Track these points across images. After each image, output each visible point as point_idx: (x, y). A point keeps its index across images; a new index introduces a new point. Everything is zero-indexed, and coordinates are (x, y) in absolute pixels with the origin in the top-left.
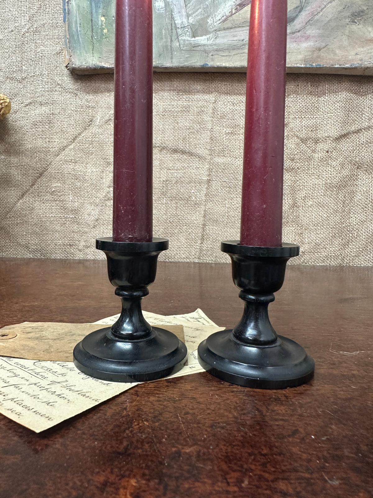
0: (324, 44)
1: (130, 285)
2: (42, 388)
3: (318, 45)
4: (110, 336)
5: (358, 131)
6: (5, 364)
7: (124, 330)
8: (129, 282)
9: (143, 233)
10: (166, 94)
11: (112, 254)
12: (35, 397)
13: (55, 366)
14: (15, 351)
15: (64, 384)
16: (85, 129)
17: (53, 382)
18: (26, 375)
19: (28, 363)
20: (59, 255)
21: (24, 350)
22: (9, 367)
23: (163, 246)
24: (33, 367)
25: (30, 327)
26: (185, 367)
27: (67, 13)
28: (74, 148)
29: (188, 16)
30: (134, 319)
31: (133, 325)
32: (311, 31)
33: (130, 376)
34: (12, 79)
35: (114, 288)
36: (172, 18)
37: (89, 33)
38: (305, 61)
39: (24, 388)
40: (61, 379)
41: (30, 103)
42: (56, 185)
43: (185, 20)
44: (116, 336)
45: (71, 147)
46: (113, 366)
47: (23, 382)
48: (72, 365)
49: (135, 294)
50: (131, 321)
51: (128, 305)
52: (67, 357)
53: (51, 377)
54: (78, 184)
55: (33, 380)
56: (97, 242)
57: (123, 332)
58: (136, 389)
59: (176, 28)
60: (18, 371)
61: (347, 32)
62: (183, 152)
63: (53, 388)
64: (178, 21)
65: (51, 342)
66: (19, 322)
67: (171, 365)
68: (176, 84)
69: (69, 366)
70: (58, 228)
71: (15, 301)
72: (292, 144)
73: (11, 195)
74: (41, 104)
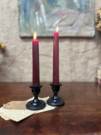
1: (36, 93)
2: (17, 115)
3: (78, 31)
10: (43, 42)
12: (16, 116)
14: (11, 108)
16: (24, 50)
17: (19, 114)
21: (13, 107)
22: (11, 111)
24: (15, 111)
29: (48, 24)
30: (36, 99)
32: (77, 28)
36: (44, 25)
38: (75, 35)
39: (14, 115)
40: (20, 113)
49: (36, 95)
53: (19, 113)
54: (23, 64)
55: (16, 113)
59: (45, 27)
60: (13, 112)
61: (85, 28)
66: (11, 101)
68: (46, 40)
70: (18, 74)
71: (10, 95)
72: (73, 53)
73: (6, 67)
74: (13, 45)
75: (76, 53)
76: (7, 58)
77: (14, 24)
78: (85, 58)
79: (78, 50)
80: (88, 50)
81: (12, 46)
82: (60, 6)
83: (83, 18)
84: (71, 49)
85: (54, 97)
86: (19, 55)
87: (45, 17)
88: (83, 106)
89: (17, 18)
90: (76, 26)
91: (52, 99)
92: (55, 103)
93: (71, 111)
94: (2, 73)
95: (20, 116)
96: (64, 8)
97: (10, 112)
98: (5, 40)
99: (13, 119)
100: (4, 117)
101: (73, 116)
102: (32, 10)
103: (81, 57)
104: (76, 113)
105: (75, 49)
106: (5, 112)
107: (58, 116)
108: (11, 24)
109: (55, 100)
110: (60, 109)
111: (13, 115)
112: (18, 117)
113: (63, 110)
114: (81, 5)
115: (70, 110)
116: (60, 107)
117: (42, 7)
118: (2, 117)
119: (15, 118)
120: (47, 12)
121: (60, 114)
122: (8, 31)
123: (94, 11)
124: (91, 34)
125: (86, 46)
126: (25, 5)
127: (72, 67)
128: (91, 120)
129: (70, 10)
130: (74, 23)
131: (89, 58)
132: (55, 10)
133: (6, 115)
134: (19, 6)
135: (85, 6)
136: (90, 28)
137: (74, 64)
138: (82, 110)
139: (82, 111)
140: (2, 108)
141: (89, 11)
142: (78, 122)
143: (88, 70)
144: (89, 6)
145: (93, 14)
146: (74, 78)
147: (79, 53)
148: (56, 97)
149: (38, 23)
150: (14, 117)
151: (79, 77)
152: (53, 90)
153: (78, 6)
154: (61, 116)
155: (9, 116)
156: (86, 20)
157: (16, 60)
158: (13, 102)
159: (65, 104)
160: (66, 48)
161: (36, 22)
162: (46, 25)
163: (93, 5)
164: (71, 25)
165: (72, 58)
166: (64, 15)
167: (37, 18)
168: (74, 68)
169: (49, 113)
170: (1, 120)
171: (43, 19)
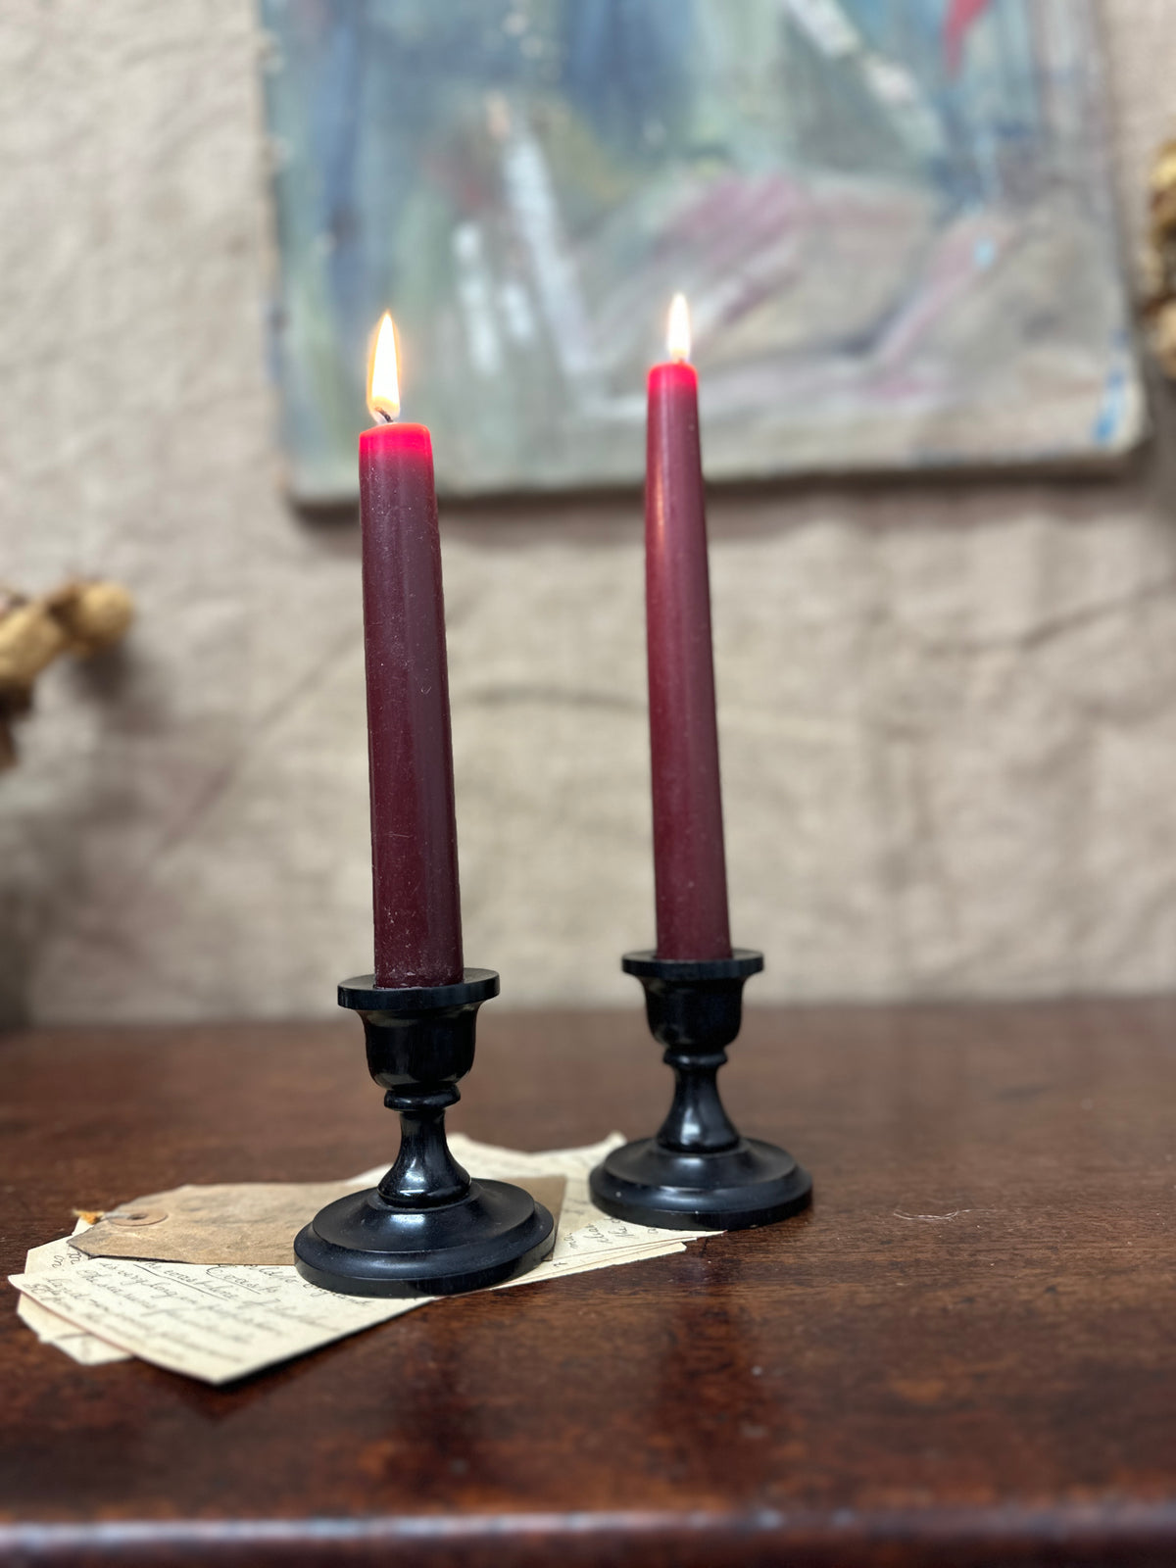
0: (959, 402)
1: (413, 1081)
2: (224, 1314)
4: (376, 1202)
6: (143, 1275)
7: (406, 1186)
8: (413, 1075)
9: (437, 965)
11: (374, 1016)
12: (211, 1329)
13: (254, 1275)
14: (164, 1247)
15: (272, 1306)
16: (335, 657)
17: (248, 1304)
18: (192, 1294)
19: (196, 1271)
21: (185, 1245)
22: (154, 1280)
23: (490, 988)
24: (206, 1278)
25: (197, 1198)
26: (545, 1264)
27: (278, 362)
29: (597, 348)
30: (427, 1158)
31: (427, 1173)
32: (924, 371)
33: (413, 1284)
35: (382, 1091)
39: (190, 1314)
40: (265, 1297)
44: (388, 1202)
46: (378, 1265)
47: (185, 1304)
48: (292, 1271)
49: (426, 1102)
50: (422, 1164)
51: (413, 1128)
52: (281, 1256)
53: (244, 1294)
55: (208, 1301)
56: (340, 990)
57: (406, 1192)
58: (425, 1310)
60: (174, 1287)
62: (603, 702)
63: (247, 1314)
65: (246, 1228)
66: (172, 1185)
67: (507, 1259)
69: (285, 1274)
72: (904, 664)
73: (138, 846)
75: (936, 651)
76: (146, 749)
77: (225, 376)
78: (1050, 713)
79: (961, 617)
80: (1083, 618)
81: (206, 617)
82: (717, 152)
83: (985, 253)
84: (877, 615)
85: (674, 1121)
86: (278, 711)
87: (555, 272)
88: (1049, 1215)
89: (253, 311)
90: (922, 346)
91: (653, 1146)
92: (682, 1180)
93: (894, 1265)
94: (91, 918)
95: (260, 1326)
96: (762, 165)
97: (136, 1290)
98: (128, 555)
99: (164, 1352)
100: (70, 1330)
101: (914, 1311)
102: (418, 216)
103: (1001, 701)
104: (953, 1283)
105: (918, 609)
106: (85, 1287)
107: (722, 1317)
108: (186, 379)
109: (695, 1149)
110: (751, 1250)
111: (171, 1313)
112: (237, 1339)
113: (789, 1259)
114: (955, 125)
115: (880, 1258)
116: (756, 1232)
118: (47, 1330)
119: (192, 1346)
120: (582, 225)
121: (750, 1298)
122: (160, 452)
123: (1114, 173)
124: (1103, 428)
125: (1052, 571)
126: (341, 167)
127: (905, 821)
128: (1147, 1356)
129: (831, 188)
130: (889, 314)
131: (1096, 711)
132: (672, 198)
133: (89, 1317)
134: (276, 187)
135: (1010, 131)
136: (1080, 363)
137: (920, 787)
138: (1036, 1255)
139: (1029, 1263)
140: (60, 1246)
141: (1055, 181)
142: (979, 1377)
143: (1103, 854)
144: (1047, 132)
145: (1102, 203)
146: (934, 957)
147: (971, 649)
148: (698, 1118)
149: (484, 345)
150: (179, 1340)
151: (999, 945)
152: (669, 1037)
153: (924, 131)
154: (757, 1316)
155: (125, 1327)
156: (1031, 279)
157: (250, 769)
158: (187, 1191)
159: (818, 1207)
160: (817, 607)
161: (463, 339)
162: (577, 360)
163: (1088, 111)
164: (859, 345)
165: (899, 716)
166: (768, 238)
167: (474, 292)
168: (925, 831)
169: (612, 1290)
170: (33, 1358)
171: (535, 298)
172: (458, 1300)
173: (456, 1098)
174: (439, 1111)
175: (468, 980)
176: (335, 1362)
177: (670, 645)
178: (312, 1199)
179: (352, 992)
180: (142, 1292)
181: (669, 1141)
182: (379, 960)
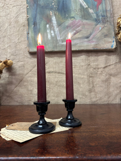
0: (98, 43)
1: (41, 112)
2: (21, 136)
3: (96, 43)
4: (37, 124)
5: (110, 65)
6: (13, 131)
9: (44, 100)
10: (56, 58)
11: (37, 105)
13: (25, 132)
14: (15, 129)
16: (34, 68)
17: (24, 135)
18: (18, 133)
19: (19, 131)
20: (26, 104)
21: (17, 128)
23: (49, 103)
26: (54, 131)
27: (28, 38)
28: (31, 73)
29: (61, 37)
32: (94, 40)
33: (41, 133)
34: (13, 55)
35: (38, 113)
36: (56, 38)
37: (34, 43)
38: (93, 48)
40: (26, 134)
41: (18, 61)
42: (26, 83)
43: (60, 38)
45: (30, 73)
46: (37, 131)
47: (18, 135)
48: (28, 131)
49: (42, 114)
50: (42, 120)
51: (41, 117)
54: (32, 83)
55: (20, 134)
57: (40, 123)
58: (42, 135)
59: (58, 40)
60: (16, 133)
61: (103, 40)
62: (61, 73)
64: (58, 39)
65: (24, 127)
66: (16, 122)
67: (50, 130)
68: (58, 55)
70: (26, 96)
71: (15, 117)
72: (91, 70)
73: (13, 87)
74: (21, 61)
75: (95, 69)
76: (14, 77)
77: (23, 39)
78: (106, 75)
79: (98, 65)
81: (20, 64)
82: (73, 17)
83: (100, 28)
84: (89, 65)
85: (68, 116)
87: (57, 29)
88: (106, 126)
89: (26, 33)
91: (65, 119)
92: (68, 123)
93: (90, 131)
94: (8, 94)
95: (25, 137)
96: (78, 19)
97: (12, 133)
98: (12, 57)
99: (15, 139)
100: (6, 137)
101: (92, 136)
102: (43, 23)
103: (101, 74)
104: (96, 133)
105: (93, 64)
106: (7, 133)
107: (72, 136)
108: (18, 39)
109: (70, 119)
110: (75, 130)
111: (16, 135)
112: (23, 138)
113: (79, 131)
114: (97, 15)
115: (88, 131)
116: (76, 128)
117: (54, 19)
118: (3, 137)
119: (18, 139)
120: (59, 25)
121: (75, 135)
122: (16, 47)
123: (113, 20)
124: (112, 47)
125: (107, 60)
126: (35, 18)
128: (115, 141)
129: (85, 21)
130: (91, 34)
131: (111, 75)
132: (69, 22)
133: (8, 136)
134: (28, 20)
135: (103, 16)
136: (110, 40)
137: (93, 82)
139: (104, 131)
140: (4, 128)
141: (107, 21)
142: (99, 143)
144: (107, 16)
148: (70, 116)
149: (49, 36)
152: (67, 108)
153: (94, 16)
155: (11, 137)
156: (105, 31)
157: (24, 79)
158: (18, 123)
159: (82, 125)
160: (83, 64)
161: (47, 36)
163: (111, 14)
164: (87, 37)
165: (91, 75)
166: (78, 26)
167: (48, 31)
168: (93, 87)
169: (61, 134)
170: (2, 140)
171: (54, 32)
172: (46, 134)
173: (45, 114)
174: (44, 115)
175: (47, 102)
176: (33, 141)
177: (68, 68)
178: (31, 124)
179: (35, 103)
180: (13, 133)
181: (67, 118)
182: (38, 100)
